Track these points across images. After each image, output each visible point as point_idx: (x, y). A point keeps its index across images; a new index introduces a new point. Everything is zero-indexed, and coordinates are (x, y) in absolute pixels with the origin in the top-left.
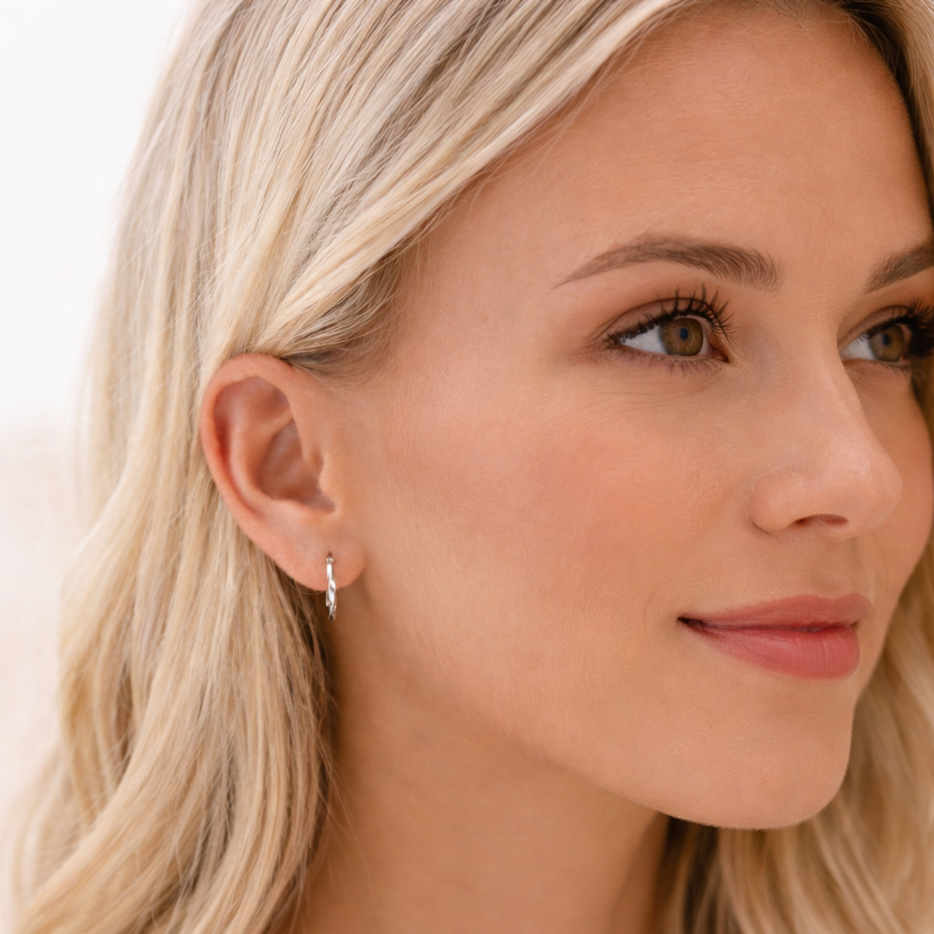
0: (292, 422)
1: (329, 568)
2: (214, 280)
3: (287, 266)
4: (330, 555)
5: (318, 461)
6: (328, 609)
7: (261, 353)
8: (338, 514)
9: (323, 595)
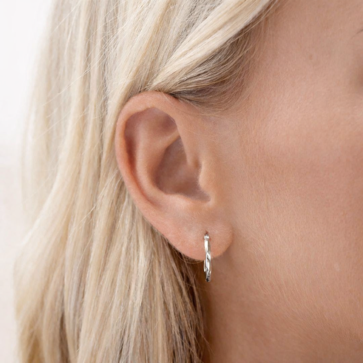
0: (179, 138)
1: (206, 243)
2: (117, 38)
3: (173, 33)
4: (207, 233)
5: (197, 165)
6: (205, 273)
7: (156, 91)
8: (211, 203)
9: (202, 264)
